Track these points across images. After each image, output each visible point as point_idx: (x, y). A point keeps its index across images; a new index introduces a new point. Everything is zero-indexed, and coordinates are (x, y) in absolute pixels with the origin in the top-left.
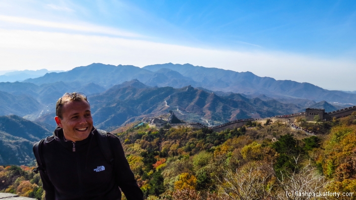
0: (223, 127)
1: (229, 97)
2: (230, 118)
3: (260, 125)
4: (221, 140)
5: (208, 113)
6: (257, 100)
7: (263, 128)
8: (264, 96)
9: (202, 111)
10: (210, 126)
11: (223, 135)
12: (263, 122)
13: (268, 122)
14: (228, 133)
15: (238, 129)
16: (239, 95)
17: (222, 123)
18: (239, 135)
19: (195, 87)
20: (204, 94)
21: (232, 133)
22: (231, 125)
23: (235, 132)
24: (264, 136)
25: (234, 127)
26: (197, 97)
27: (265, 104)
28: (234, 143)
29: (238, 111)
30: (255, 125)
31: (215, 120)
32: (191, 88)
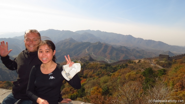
1: (120, 48)
2: (120, 59)
3: (135, 63)
4: (115, 70)
5: (108, 56)
6: (134, 50)
7: (137, 64)
8: (138, 48)
9: (105, 55)
10: (109, 63)
11: (116, 67)
12: (137, 61)
13: (140, 61)
14: (119, 66)
15: (124, 64)
16: (125, 47)
17: (115, 62)
18: (124, 67)
19: (102, 42)
20: (106, 46)
21: (120, 67)
22: (120, 63)
23: (122, 66)
24: (137, 68)
25: (122, 64)
26: (103, 48)
27: (138, 52)
28: (122, 71)
29: (124, 55)
30: (133, 63)
31: (112, 59)
32: (99, 43)
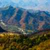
0: (34, 34)
1: (37, 13)
2: (38, 28)
4: (34, 43)
5: (24, 24)
9: (19, 23)
10: (24, 33)
15: (45, 35)
16: (44, 12)
17: (32, 32)
20: (20, 12)
23: (43, 38)
26: (16, 14)
28: (45, 45)
29: (43, 23)
32: (11, 7)
